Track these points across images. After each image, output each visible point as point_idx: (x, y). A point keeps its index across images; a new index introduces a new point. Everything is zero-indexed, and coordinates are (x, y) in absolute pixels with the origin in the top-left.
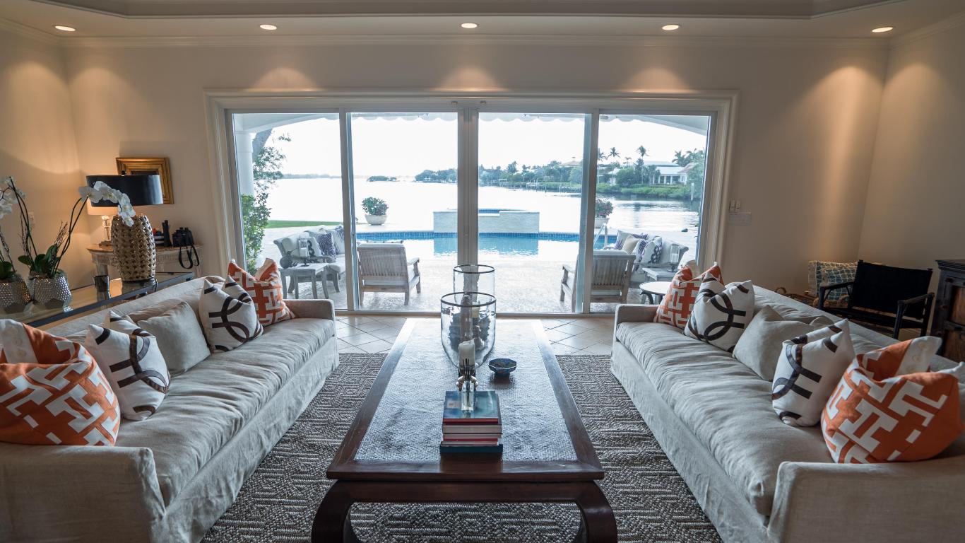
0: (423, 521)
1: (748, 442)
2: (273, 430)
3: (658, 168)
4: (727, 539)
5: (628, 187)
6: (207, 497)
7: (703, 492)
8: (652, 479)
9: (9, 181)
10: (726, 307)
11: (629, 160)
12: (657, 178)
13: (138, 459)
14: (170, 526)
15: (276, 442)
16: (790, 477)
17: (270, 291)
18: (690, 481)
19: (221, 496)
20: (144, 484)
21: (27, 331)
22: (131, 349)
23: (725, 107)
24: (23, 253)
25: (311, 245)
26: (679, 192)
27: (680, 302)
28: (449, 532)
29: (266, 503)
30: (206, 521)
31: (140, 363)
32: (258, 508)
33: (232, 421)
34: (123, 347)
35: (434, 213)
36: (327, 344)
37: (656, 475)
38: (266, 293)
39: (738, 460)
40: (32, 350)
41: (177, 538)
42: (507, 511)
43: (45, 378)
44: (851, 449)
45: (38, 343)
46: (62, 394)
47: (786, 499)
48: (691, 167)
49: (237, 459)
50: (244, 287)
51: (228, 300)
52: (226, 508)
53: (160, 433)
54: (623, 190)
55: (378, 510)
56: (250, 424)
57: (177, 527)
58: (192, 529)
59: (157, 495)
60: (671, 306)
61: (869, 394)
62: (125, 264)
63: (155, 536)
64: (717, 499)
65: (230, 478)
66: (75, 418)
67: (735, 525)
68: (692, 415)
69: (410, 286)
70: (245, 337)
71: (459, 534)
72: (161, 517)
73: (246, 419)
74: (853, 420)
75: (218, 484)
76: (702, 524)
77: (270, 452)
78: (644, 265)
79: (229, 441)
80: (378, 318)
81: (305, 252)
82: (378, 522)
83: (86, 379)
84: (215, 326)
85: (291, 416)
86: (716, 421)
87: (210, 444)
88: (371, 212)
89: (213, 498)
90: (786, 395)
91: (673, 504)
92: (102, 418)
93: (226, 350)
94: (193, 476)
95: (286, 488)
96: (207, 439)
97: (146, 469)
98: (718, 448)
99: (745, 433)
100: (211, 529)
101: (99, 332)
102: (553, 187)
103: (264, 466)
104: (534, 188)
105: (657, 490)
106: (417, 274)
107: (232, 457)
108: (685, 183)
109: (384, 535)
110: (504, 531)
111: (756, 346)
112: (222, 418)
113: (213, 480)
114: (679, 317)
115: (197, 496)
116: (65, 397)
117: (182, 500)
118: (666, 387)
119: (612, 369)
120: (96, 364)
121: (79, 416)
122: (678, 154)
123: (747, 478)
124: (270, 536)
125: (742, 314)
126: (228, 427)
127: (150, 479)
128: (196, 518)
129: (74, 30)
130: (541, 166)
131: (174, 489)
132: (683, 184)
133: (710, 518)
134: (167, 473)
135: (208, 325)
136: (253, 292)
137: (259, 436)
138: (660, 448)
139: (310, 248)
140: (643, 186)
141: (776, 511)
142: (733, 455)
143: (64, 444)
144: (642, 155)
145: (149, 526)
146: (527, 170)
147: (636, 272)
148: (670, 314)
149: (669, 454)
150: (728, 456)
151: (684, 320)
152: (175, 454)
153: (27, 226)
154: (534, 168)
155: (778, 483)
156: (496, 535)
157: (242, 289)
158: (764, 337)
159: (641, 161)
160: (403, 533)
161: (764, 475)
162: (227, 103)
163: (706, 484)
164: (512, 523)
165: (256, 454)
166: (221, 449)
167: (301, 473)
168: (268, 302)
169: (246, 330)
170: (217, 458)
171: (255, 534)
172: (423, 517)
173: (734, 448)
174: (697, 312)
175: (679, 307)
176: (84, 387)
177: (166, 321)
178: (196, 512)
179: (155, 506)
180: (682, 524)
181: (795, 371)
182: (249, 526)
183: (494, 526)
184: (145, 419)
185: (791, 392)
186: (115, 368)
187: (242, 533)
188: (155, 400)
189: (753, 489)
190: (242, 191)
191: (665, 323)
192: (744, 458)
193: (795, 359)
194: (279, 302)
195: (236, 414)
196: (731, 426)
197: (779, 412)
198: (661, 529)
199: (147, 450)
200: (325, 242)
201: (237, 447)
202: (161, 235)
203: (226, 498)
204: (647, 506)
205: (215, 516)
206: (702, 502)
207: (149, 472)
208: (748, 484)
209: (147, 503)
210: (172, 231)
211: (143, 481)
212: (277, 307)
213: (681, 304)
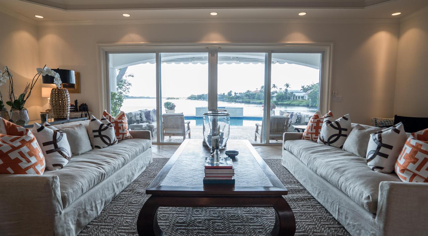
0: (193, 224)
1: (359, 179)
2: (120, 184)
3: (294, 93)
4: (352, 231)
5: (281, 101)
6: (85, 209)
7: (336, 209)
8: (308, 207)
9: (6, 68)
10: (337, 127)
11: (281, 90)
12: (294, 97)
13: (51, 180)
14: (65, 219)
15: (121, 191)
16: (387, 188)
17: (122, 124)
18: (327, 206)
19: (92, 210)
20: (53, 193)
21: (4, 122)
22: (53, 136)
23: (328, 50)
24: (9, 100)
25: (141, 116)
26: (304, 103)
27: (314, 129)
28: (207, 229)
29: (115, 216)
30: (84, 222)
31: (58, 143)
32: (110, 218)
33: (100, 173)
34: (50, 135)
35: (196, 108)
36: (147, 151)
37: (310, 205)
38: (120, 125)
39: (355, 187)
40: (5, 129)
41: (68, 226)
42: (236, 220)
43: (10, 141)
44: (415, 178)
45: (9, 127)
46: (16, 149)
47: (385, 200)
48: (309, 93)
49: (101, 194)
50: (110, 121)
51: (102, 125)
52: (94, 217)
53: (64, 175)
54: (279, 103)
55: (171, 219)
56: (109, 178)
57: (68, 221)
58: (76, 224)
59: (59, 200)
60: (310, 131)
61: (422, 148)
62: (56, 110)
63: (57, 222)
64: (344, 211)
65: (97, 202)
66: (22, 161)
67: (356, 222)
68: (327, 172)
69: (186, 133)
70: (109, 143)
71: (212, 230)
72: (61, 213)
73: (107, 175)
74: (414, 163)
75: (91, 204)
76: (336, 226)
77: (118, 195)
78: (293, 124)
79: (98, 183)
80: (171, 146)
81: (138, 118)
82: (171, 224)
83: (30, 144)
84: (95, 136)
85: (129, 180)
86: (340, 172)
87: (88, 182)
88: (168, 108)
89: (88, 210)
90: (375, 158)
91: (320, 218)
92: (36, 164)
93: (99, 148)
94: (79, 196)
95: (125, 210)
96: (87, 180)
97: (55, 185)
98: (343, 184)
99: (356, 175)
100: (86, 226)
101: (39, 126)
102: (248, 102)
103: (115, 201)
104: (240, 102)
105: (311, 212)
106: (189, 129)
107: (99, 192)
108: (307, 99)
109: (173, 230)
110: (235, 229)
111: (355, 142)
112: (95, 171)
113: (89, 201)
114: (314, 136)
115: (80, 207)
116: (18, 151)
117: (72, 207)
118: (312, 162)
119: (282, 164)
120: (35, 139)
121: (24, 161)
122: (303, 87)
123: (361, 195)
124: (116, 230)
125: (346, 130)
126: (98, 176)
127: (56, 191)
128: (78, 218)
129: (43, 17)
130: (242, 92)
131: (69, 200)
132: (305, 100)
133: (341, 223)
134: (66, 191)
135: (92, 136)
136: (114, 124)
137: (113, 185)
138: (310, 194)
139: (141, 117)
140: (288, 101)
141: (380, 208)
142: (352, 186)
143: (15, 173)
144: (287, 87)
145: (54, 216)
146: (237, 95)
147: (289, 128)
148: (310, 135)
149: (315, 196)
150: (349, 187)
151: (317, 137)
152: (71, 184)
153: (12, 88)
154: (240, 93)
155: (380, 193)
156: (231, 230)
157: (109, 121)
158: (358, 137)
159: (286, 90)
160: (183, 229)
161: (370, 192)
162: (107, 49)
163: (337, 205)
164: (239, 225)
165: (111, 194)
166: (93, 187)
167: (133, 204)
168: (121, 129)
169: (110, 140)
170: (92, 191)
171: (108, 229)
172: (194, 222)
173: (352, 182)
174: (323, 131)
175: (314, 131)
176: (29, 148)
177: (72, 130)
178: (79, 215)
179: (58, 206)
180: (326, 226)
181: (378, 146)
182: (105, 225)
183: (230, 226)
184: (58, 170)
185: (377, 156)
186: (45, 144)
187: (102, 228)
188: (63, 162)
189: (365, 199)
190: (111, 90)
191: (307, 139)
192: (358, 186)
193: (378, 140)
194: (126, 130)
195: (103, 171)
196: (348, 173)
197: (371, 167)
198: (316, 228)
199: (56, 176)
200: (148, 114)
201: (102, 187)
202: (74, 106)
203: (95, 212)
204: (307, 218)
205: (89, 220)
206: (336, 216)
207: (56, 187)
208: (362, 197)
209: (54, 203)
210: (79, 105)
211: (53, 191)
212: (125, 132)
213: (315, 130)
